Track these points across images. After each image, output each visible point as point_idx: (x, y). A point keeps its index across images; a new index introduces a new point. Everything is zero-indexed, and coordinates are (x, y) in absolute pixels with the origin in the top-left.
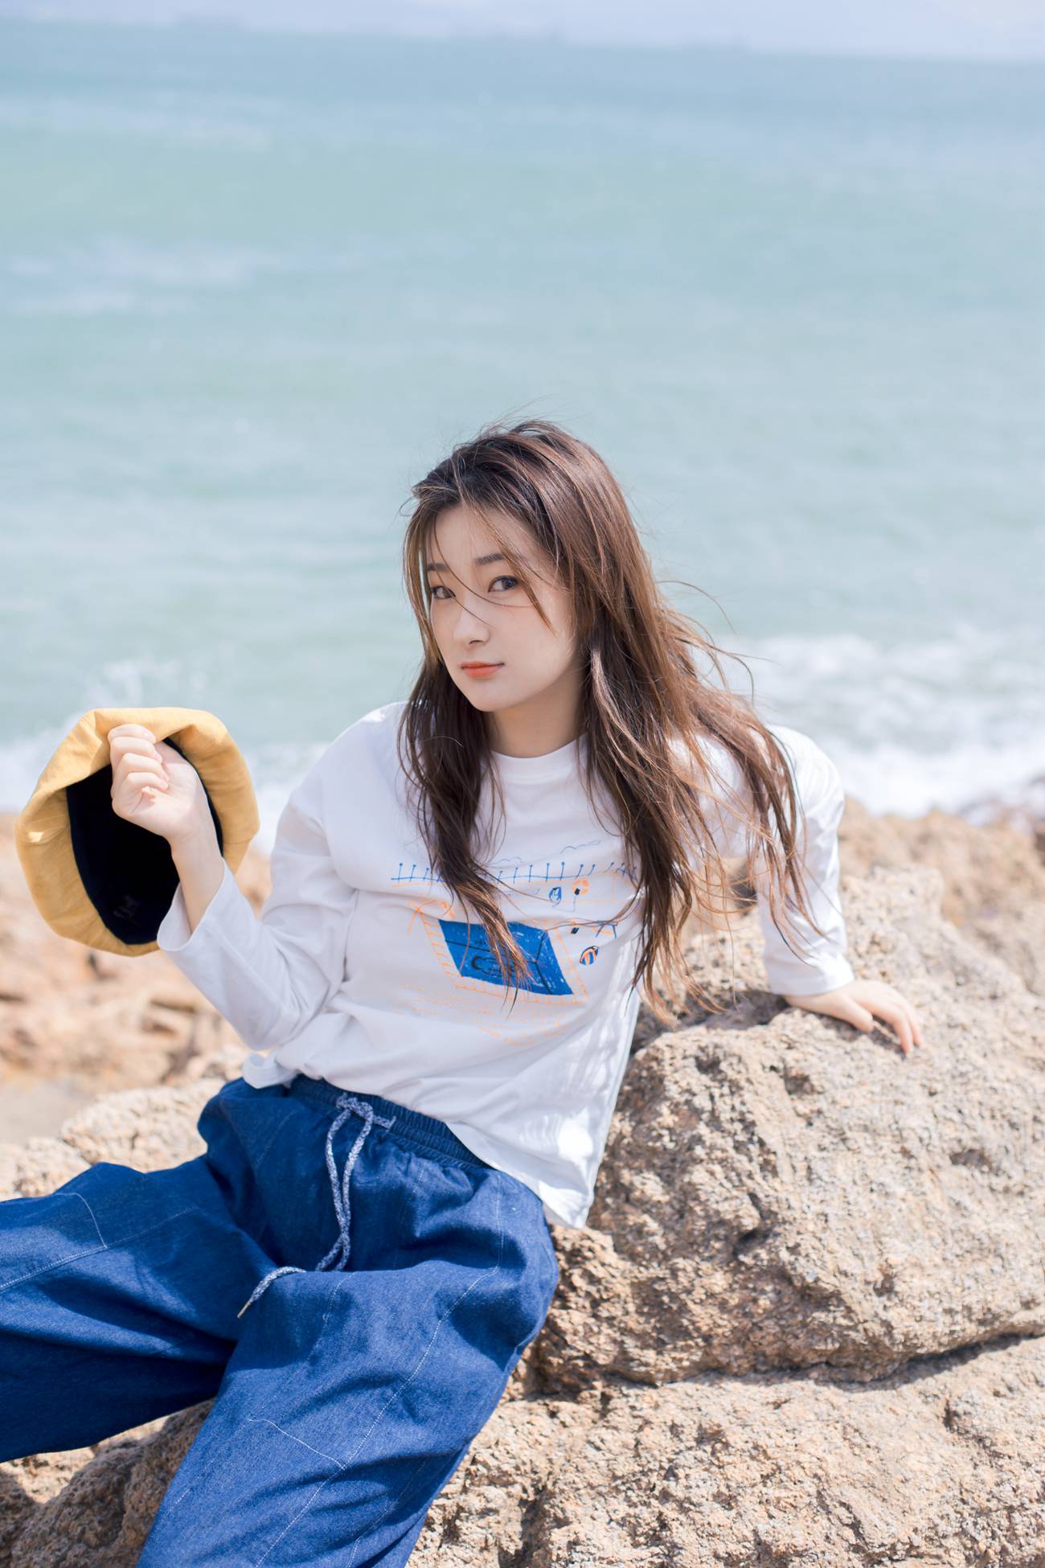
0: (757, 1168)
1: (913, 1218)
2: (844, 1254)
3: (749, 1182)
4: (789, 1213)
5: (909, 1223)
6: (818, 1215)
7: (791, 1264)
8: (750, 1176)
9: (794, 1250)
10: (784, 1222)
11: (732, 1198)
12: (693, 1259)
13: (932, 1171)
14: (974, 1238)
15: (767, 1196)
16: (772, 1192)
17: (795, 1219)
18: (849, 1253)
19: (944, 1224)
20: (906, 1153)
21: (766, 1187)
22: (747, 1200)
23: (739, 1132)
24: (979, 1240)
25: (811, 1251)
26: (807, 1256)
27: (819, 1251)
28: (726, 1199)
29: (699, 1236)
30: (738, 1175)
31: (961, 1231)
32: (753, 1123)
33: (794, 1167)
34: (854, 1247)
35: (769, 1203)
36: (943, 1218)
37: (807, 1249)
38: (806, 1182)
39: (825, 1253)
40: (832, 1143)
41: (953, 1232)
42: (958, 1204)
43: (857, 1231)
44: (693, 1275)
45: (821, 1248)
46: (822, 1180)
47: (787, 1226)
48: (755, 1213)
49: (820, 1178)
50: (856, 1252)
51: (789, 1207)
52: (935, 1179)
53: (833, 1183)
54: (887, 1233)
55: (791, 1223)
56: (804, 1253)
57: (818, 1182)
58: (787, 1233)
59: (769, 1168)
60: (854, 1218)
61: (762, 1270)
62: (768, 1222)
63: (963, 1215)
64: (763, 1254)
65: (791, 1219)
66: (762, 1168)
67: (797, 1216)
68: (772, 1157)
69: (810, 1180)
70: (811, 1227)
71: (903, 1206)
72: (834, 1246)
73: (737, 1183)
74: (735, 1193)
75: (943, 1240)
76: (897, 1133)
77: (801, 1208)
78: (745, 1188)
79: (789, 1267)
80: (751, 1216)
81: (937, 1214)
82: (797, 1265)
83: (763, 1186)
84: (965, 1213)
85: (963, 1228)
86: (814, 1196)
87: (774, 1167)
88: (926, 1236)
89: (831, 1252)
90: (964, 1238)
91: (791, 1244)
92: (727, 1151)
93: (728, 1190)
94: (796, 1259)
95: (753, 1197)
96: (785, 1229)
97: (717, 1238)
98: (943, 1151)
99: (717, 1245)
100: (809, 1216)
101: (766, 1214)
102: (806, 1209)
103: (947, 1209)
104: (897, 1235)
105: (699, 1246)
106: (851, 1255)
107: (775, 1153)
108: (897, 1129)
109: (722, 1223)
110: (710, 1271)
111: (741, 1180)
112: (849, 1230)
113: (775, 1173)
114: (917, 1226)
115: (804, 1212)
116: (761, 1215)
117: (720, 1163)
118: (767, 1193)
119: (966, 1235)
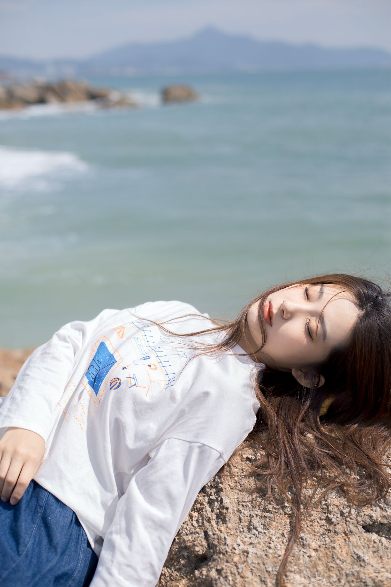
0: (214, 517)
1: (320, 563)
2: (252, 580)
3: (207, 524)
4: (223, 547)
5: (315, 566)
6: (244, 552)
7: (216, 580)
8: (209, 521)
9: (219, 572)
10: (220, 553)
11: (195, 533)
12: (171, 569)
13: (346, 534)
14: (361, 581)
15: (214, 534)
16: (218, 532)
17: (226, 551)
18: (257, 579)
19: (342, 569)
20: (329, 521)
21: (216, 529)
22: (202, 535)
23: (213, 494)
24: (364, 582)
25: (229, 574)
26: (226, 577)
27: (235, 575)
28: (192, 533)
29: (175, 555)
30: (203, 519)
31: (353, 575)
32: (221, 490)
33: (240, 519)
34: (262, 576)
35: (214, 538)
36: (343, 566)
37: (226, 573)
38: (246, 529)
39: (238, 577)
40: (275, 508)
41: (347, 575)
42: (359, 557)
43: (267, 566)
44: (168, 579)
45: (237, 574)
46: (257, 530)
47: (221, 556)
48: (205, 543)
49: (256, 529)
50: (263, 579)
51: (225, 544)
52: (347, 540)
53: (265, 533)
54: (293, 570)
55: (224, 554)
56: (224, 575)
57: (254, 531)
58: (219, 560)
59: (221, 517)
60: (269, 558)
61: (202, 581)
62: (212, 551)
63: (361, 566)
64: (204, 572)
65: (224, 551)
66: (217, 517)
67: (228, 550)
68: (225, 511)
69: (249, 530)
70: (236, 559)
71: (313, 554)
72: (248, 574)
73: (200, 524)
74: (198, 530)
75: (339, 580)
76: (325, 507)
77: (232, 545)
78: (203, 528)
79: (214, 582)
80: (202, 546)
81: (338, 561)
82: (218, 582)
83: (214, 527)
84: (363, 564)
85: (356, 574)
86: (246, 540)
87: (225, 517)
88: (326, 575)
89: (242, 577)
90: (354, 580)
91: (219, 568)
92: (203, 504)
93: (195, 528)
94: (219, 578)
95: (206, 533)
96: (219, 557)
97: (184, 558)
98: (358, 522)
99: (182, 562)
100: (237, 552)
101: (211, 546)
102: (236, 546)
103: (349, 560)
104: (300, 572)
105: (175, 561)
106: (259, 581)
107: (227, 509)
108: (325, 504)
109: (186, 548)
110: (178, 578)
111: (203, 523)
112: (262, 565)
113: (224, 521)
114: (321, 568)
115: (234, 549)
116: (208, 545)
117: (198, 511)
118: (214, 532)
119: (357, 579)
